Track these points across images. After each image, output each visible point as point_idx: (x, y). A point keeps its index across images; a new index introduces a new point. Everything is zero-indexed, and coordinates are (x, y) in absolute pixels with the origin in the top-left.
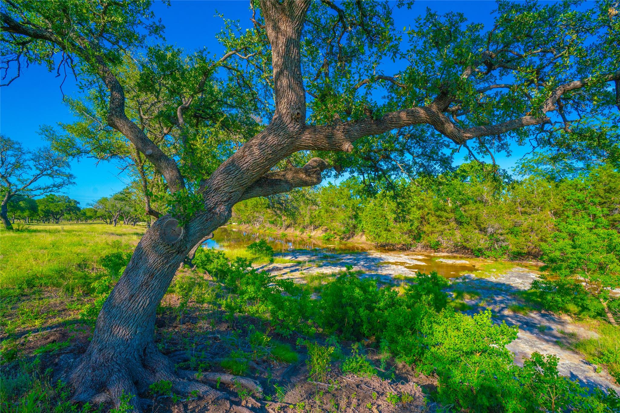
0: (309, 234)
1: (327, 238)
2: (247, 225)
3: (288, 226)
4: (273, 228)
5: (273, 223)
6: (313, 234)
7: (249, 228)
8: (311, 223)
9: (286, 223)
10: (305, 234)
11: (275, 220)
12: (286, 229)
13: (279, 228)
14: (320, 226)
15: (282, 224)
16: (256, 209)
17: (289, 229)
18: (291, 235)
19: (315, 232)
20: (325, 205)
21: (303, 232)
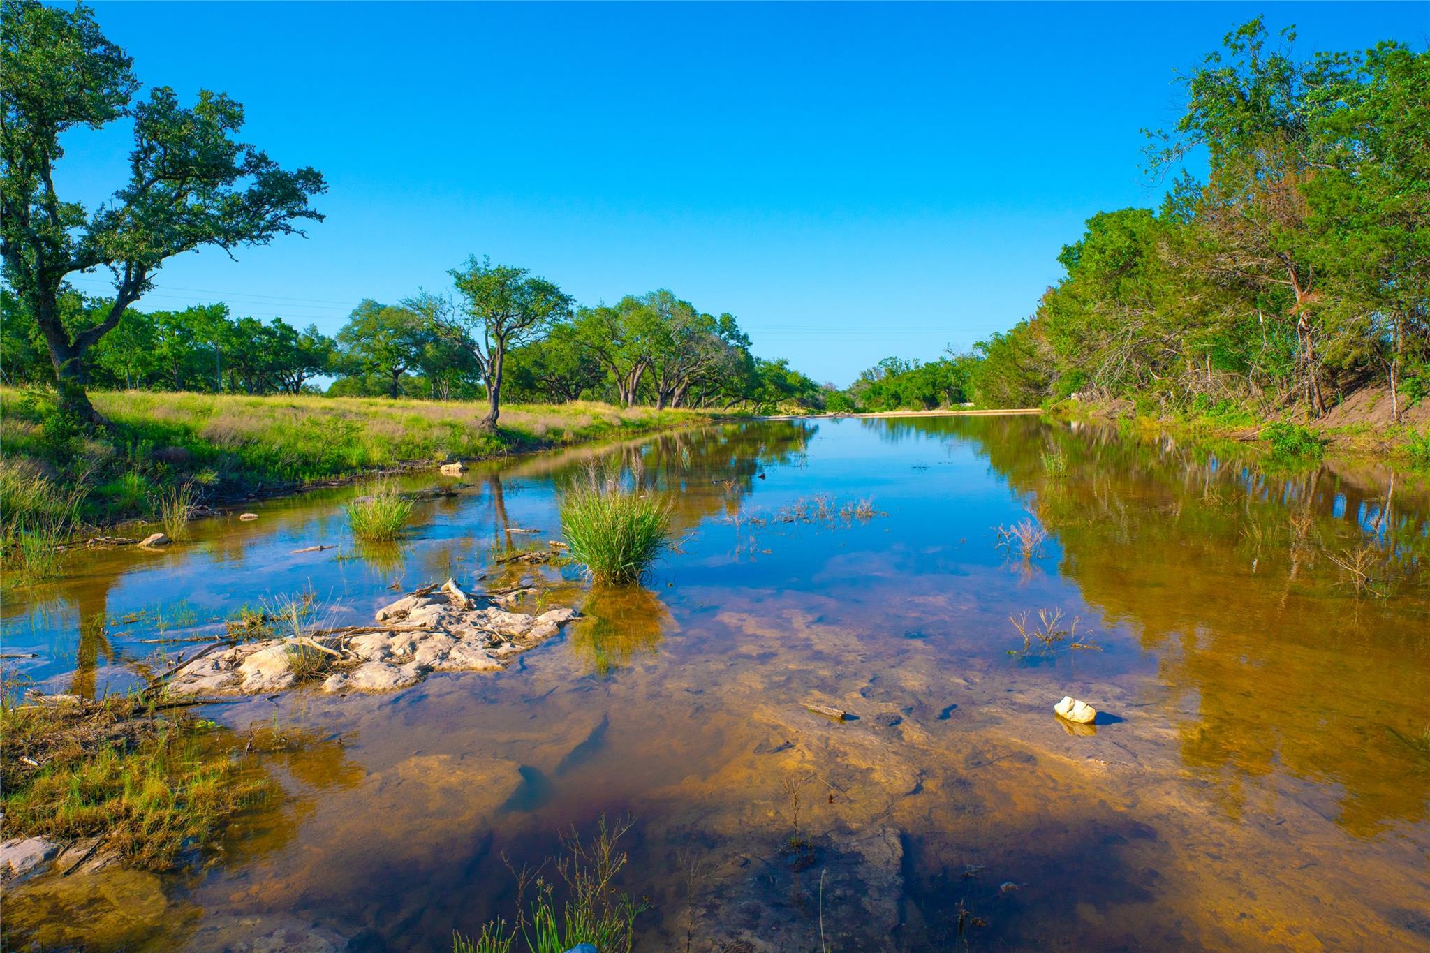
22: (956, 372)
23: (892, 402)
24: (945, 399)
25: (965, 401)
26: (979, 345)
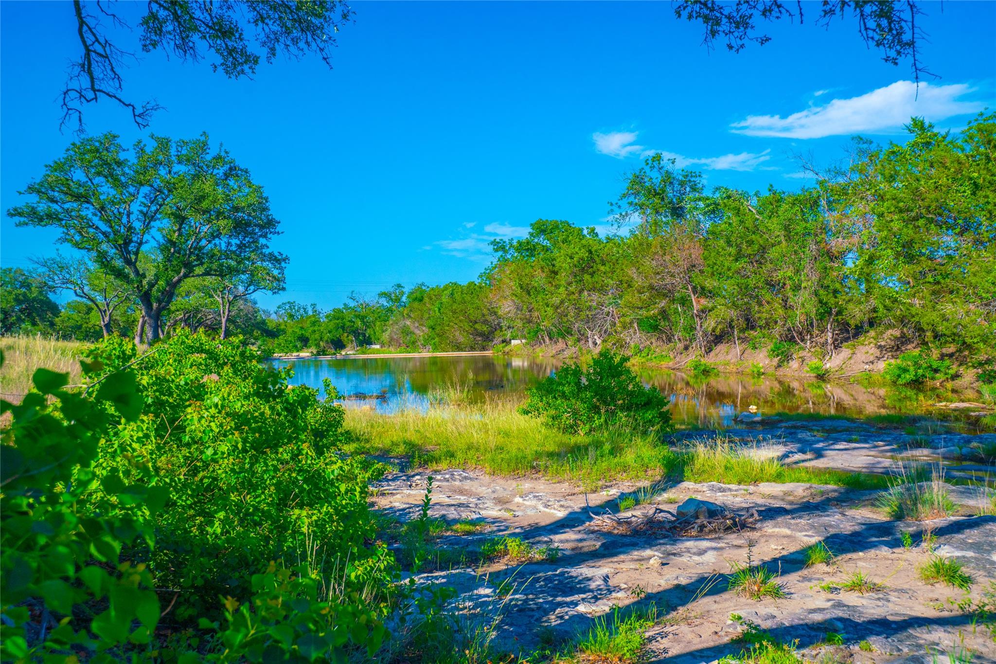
0: (815, 362)
1: (909, 377)
2: (561, 345)
3: (718, 338)
4: (658, 347)
5: (655, 328)
6: (833, 362)
7: (567, 353)
8: (826, 312)
9: (710, 323)
10: (794, 364)
11: (664, 313)
12: (709, 350)
13: (680, 346)
14: (872, 323)
15: (693, 328)
16: (587, 277)
17: (721, 348)
18: (731, 368)
19: (845, 352)
20: (896, 226)
21: (788, 357)
22: (362, 318)
23: (299, 344)
24: (352, 341)
25: (371, 344)
26: (382, 295)
